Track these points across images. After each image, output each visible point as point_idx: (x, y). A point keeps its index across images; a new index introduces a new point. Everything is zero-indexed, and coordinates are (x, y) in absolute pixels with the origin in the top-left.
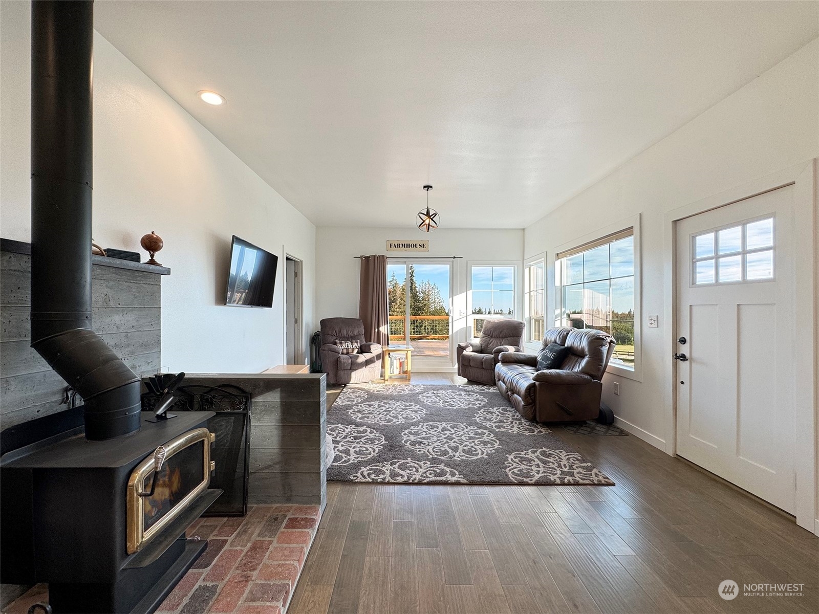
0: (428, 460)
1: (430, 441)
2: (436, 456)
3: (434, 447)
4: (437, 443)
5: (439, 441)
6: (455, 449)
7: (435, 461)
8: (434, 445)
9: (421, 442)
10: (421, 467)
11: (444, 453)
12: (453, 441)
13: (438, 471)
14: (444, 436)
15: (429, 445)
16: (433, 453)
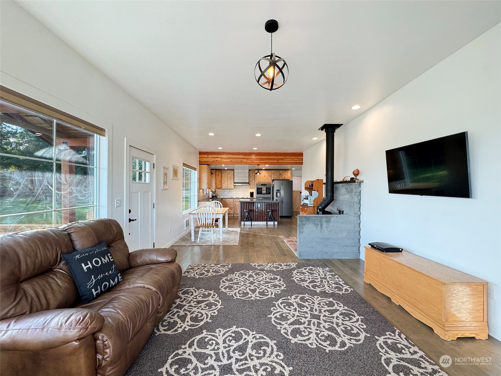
0: (266, 270)
1: (265, 280)
2: (262, 272)
3: (262, 277)
4: (260, 279)
5: (259, 281)
6: (250, 276)
7: (263, 270)
8: (263, 278)
9: (270, 279)
10: (269, 268)
11: (256, 274)
12: (250, 281)
13: (261, 266)
14: (256, 284)
15: (266, 278)
16: (263, 274)
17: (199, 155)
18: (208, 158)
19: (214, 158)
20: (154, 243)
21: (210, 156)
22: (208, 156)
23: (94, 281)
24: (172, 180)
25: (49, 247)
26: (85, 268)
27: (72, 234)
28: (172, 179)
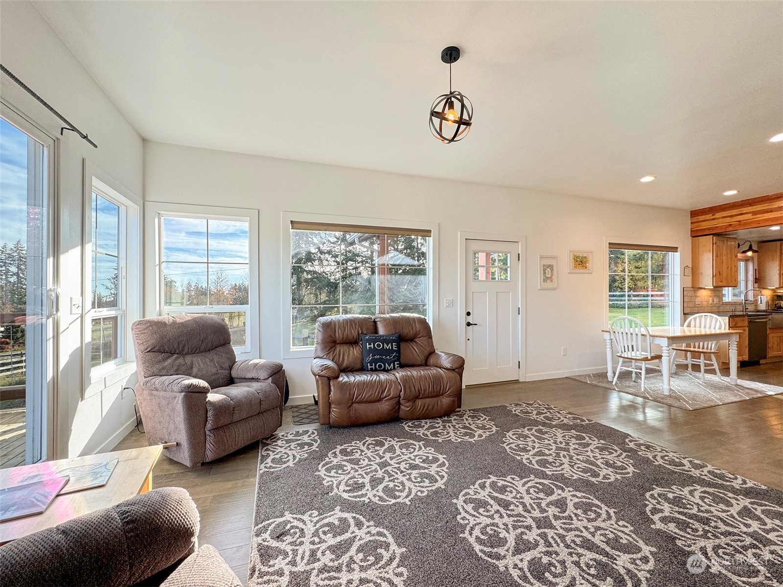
17: (691, 217)
18: (714, 219)
19: (731, 216)
20: (519, 362)
21: (718, 215)
22: (713, 215)
23: (371, 358)
24: (569, 275)
25: (354, 326)
26: (368, 346)
27: (378, 322)
28: (569, 273)
